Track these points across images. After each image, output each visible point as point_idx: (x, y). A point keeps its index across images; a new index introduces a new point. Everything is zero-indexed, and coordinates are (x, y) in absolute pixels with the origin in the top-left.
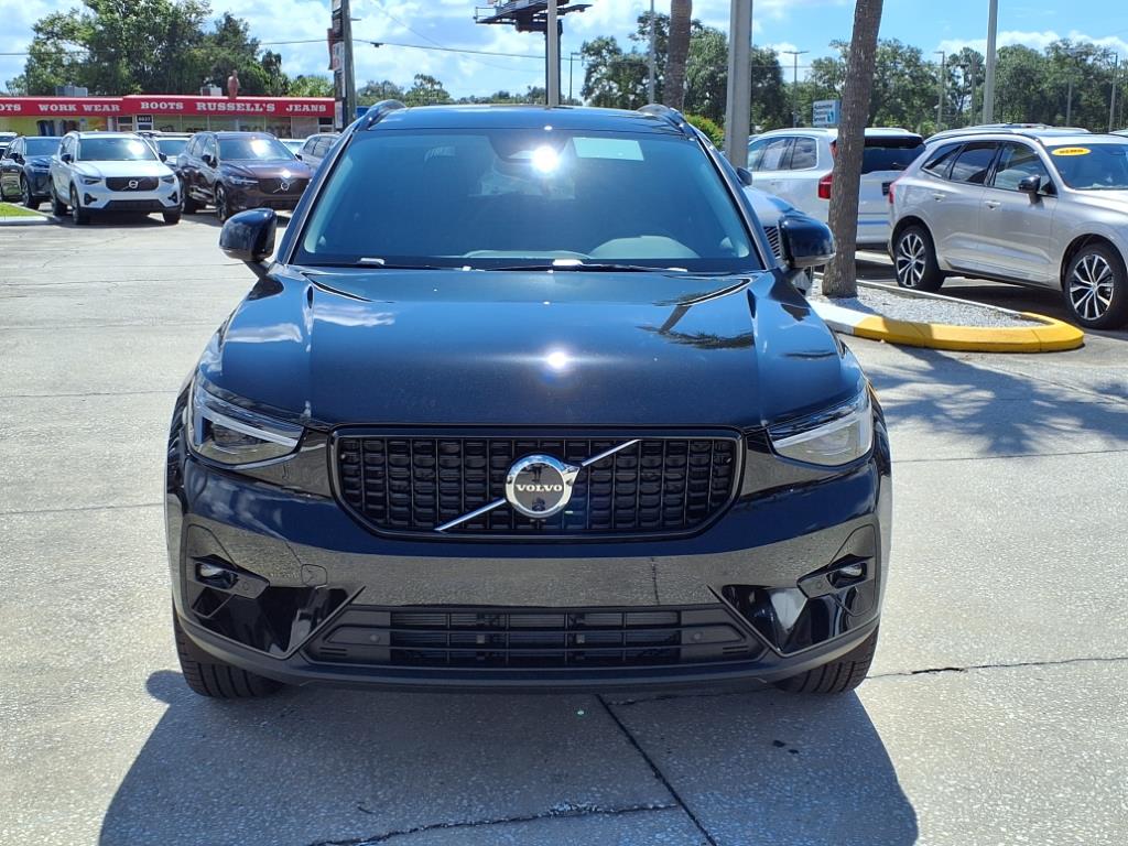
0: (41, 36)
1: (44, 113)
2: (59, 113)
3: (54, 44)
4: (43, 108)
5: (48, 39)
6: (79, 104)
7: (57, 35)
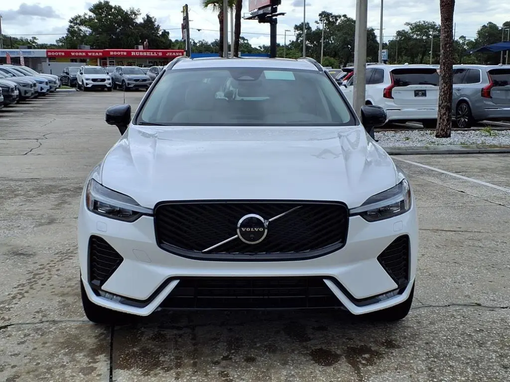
0: (72, 24)
1: (73, 56)
2: (79, 56)
3: (77, 27)
6: (87, 53)
7: (78, 24)
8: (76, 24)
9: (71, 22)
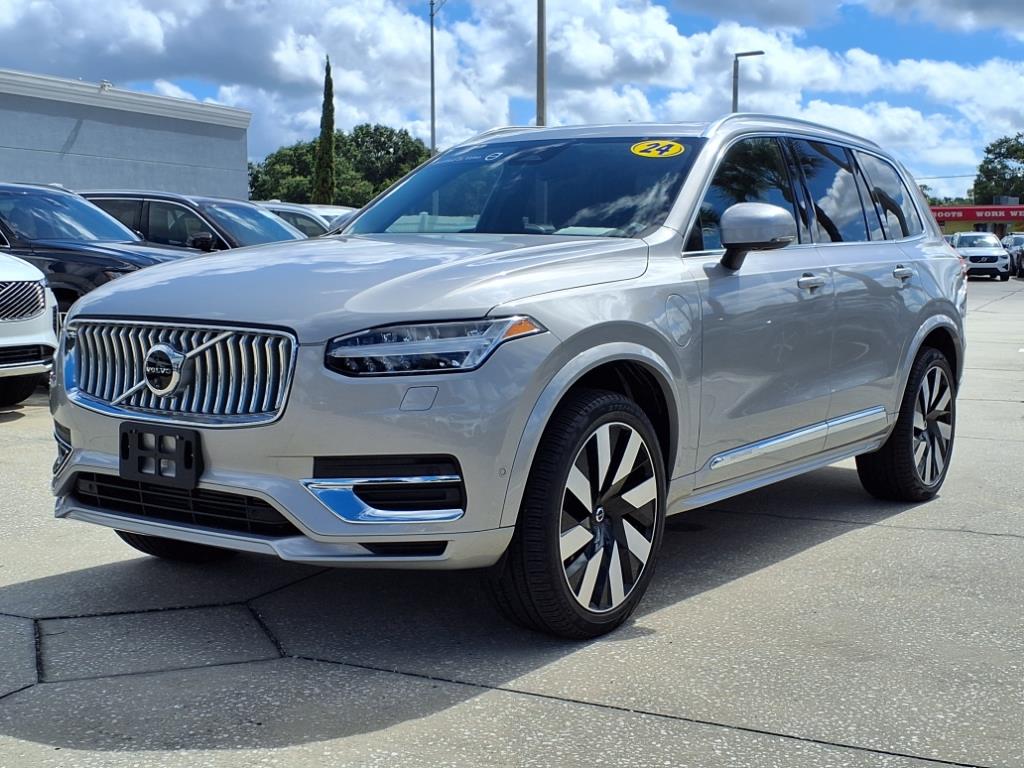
0: (991, 156)
1: (980, 218)
2: (991, 218)
3: (1000, 162)
4: (979, 214)
5: (996, 158)
6: (1007, 211)
7: (1003, 155)
8: (999, 155)
9: (988, 151)
